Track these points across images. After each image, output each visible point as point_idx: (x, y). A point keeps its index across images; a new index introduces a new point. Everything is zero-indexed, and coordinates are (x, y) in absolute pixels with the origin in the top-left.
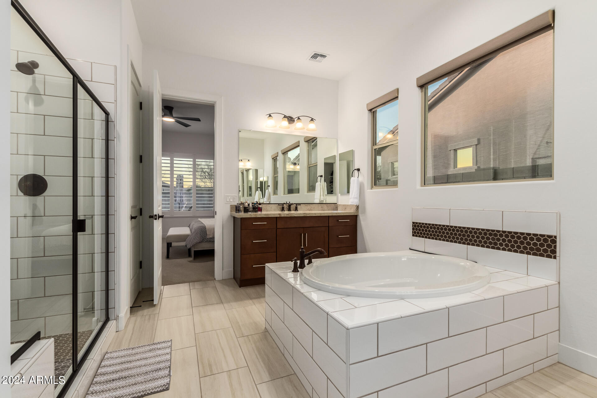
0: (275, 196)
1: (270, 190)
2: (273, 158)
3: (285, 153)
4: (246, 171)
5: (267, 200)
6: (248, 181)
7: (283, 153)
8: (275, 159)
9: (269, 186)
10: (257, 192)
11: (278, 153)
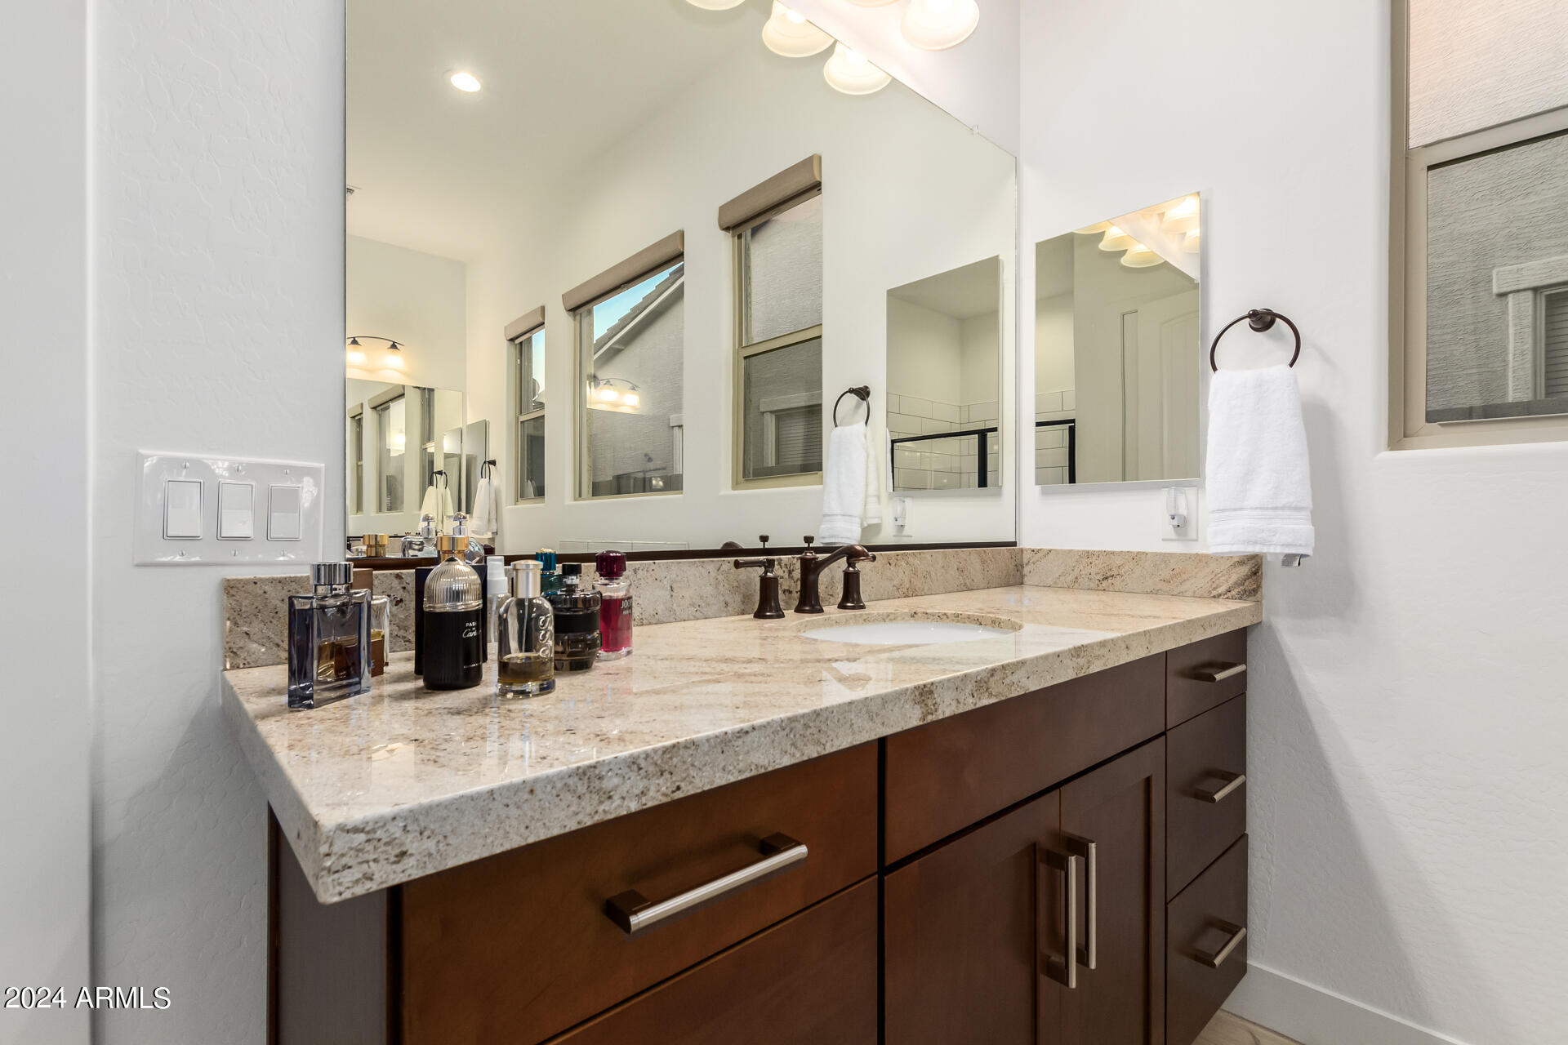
0: (530, 506)
1: (502, 479)
2: (512, 340)
3: (580, 307)
4: (375, 408)
5: (486, 520)
6: (383, 453)
7: (574, 310)
8: (520, 344)
9: (493, 463)
10: (431, 490)
11: (543, 309)
